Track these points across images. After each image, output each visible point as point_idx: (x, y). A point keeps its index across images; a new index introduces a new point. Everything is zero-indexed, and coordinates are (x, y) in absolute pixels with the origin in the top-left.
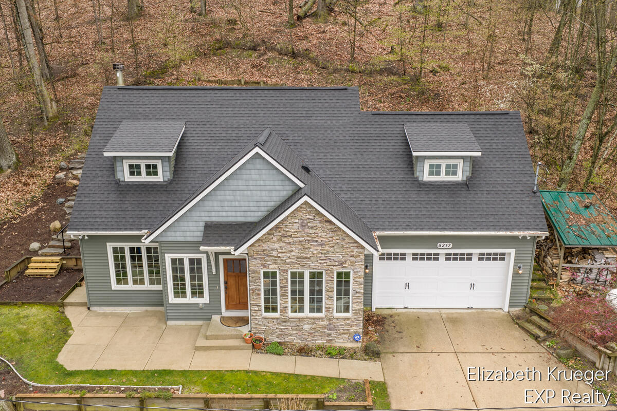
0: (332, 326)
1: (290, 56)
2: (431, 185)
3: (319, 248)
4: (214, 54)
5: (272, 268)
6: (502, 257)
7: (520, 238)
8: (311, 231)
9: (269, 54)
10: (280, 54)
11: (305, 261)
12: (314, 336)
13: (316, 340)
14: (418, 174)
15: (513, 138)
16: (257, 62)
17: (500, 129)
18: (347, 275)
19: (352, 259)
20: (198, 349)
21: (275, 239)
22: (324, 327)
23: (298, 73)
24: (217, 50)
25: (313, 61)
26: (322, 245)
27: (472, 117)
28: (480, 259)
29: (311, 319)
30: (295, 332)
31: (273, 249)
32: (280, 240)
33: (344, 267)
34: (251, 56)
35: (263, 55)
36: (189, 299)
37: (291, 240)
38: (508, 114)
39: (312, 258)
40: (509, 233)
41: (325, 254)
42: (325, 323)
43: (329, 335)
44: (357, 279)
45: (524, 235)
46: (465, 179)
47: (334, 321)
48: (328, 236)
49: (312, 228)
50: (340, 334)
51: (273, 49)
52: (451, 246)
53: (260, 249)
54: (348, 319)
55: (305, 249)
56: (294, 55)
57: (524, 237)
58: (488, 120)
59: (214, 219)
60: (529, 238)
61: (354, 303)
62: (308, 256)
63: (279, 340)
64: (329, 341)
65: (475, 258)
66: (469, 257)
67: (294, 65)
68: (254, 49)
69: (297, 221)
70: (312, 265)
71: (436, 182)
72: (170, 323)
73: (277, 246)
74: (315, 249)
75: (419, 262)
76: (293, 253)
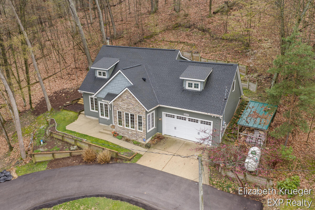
0: (137, 134)
1: (203, 31)
2: (188, 91)
3: (132, 106)
4: (174, 30)
5: (120, 110)
6: (210, 124)
7: (212, 116)
8: (130, 100)
9: (195, 30)
10: (199, 30)
11: (129, 110)
12: (132, 136)
13: (133, 138)
14: (184, 86)
15: (229, 76)
16: (188, 33)
17: (226, 71)
18: (141, 117)
19: (142, 112)
20: (100, 132)
21: (120, 100)
22: (135, 134)
23: (203, 39)
24: (175, 28)
25: (210, 33)
26: (133, 105)
27: (217, 65)
28: (201, 123)
29: (131, 130)
30: (127, 134)
31: (120, 104)
32: (121, 101)
33: (140, 114)
34: (187, 30)
35: (192, 30)
36: (104, 117)
37: (124, 102)
38: (232, 65)
39: (130, 109)
40: (206, 114)
41: (134, 108)
42: (135, 132)
43: (136, 137)
44: (144, 119)
45: (214, 116)
46: (201, 90)
47: (138, 132)
48: (135, 102)
49: (130, 99)
50: (140, 138)
51: (196, 28)
52: (189, 115)
53: (116, 103)
54: (142, 133)
55: (128, 106)
56: (204, 31)
57: (214, 117)
58: (223, 67)
59: (110, 92)
60: (216, 117)
61: (143, 127)
62: (129, 108)
63: (123, 135)
64: (137, 139)
65: (199, 122)
66: (197, 121)
67: (202, 35)
68: (189, 27)
69: (126, 96)
70: (131, 111)
71: (190, 90)
72: (100, 124)
73: (121, 103)
74: (131, 106)
75: (179, 120)
76: (125, 106)
